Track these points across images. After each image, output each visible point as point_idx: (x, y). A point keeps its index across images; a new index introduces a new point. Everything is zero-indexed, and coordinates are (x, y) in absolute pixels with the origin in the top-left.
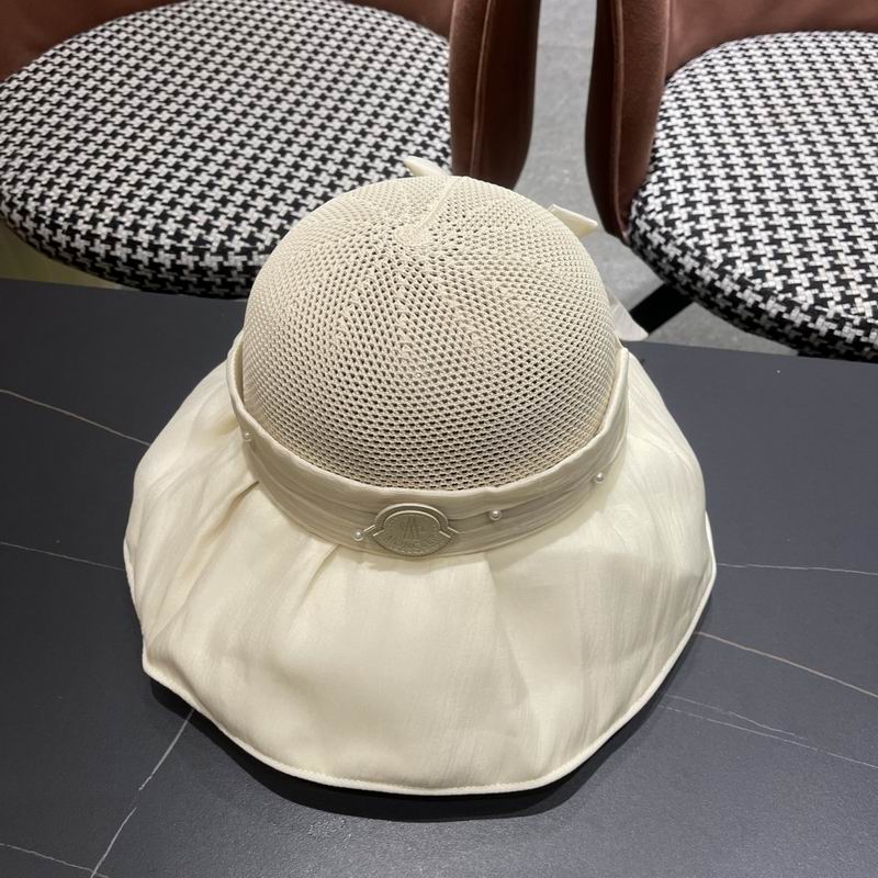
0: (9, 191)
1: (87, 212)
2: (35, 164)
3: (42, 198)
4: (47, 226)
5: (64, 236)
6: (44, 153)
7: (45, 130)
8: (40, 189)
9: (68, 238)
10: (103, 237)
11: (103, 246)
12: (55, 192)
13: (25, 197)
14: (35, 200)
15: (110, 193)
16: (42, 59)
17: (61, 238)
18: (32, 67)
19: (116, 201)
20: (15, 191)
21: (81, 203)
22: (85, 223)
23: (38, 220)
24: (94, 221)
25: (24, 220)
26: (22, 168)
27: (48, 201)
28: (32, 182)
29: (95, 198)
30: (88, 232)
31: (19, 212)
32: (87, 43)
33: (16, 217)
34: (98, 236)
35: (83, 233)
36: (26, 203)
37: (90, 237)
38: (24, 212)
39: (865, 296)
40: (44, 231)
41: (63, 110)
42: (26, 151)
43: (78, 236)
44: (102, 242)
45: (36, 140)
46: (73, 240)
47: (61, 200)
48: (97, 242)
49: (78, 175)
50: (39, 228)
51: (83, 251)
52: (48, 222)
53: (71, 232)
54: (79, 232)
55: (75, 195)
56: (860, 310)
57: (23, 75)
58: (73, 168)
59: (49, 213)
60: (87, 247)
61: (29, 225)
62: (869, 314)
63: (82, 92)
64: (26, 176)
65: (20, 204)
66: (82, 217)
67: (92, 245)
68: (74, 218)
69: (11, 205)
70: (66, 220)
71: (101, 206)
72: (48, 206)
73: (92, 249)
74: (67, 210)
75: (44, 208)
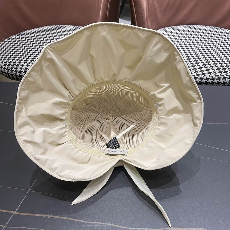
0: (1, 64)
1: (20, 67)
2: (7, 59)
3: (9, 65)
4: (10, 71)
5: (14, 72)
6: (9, 56)
7: (9, 52)
8: (8, 63)
9: (15, 73)
10: (23, 72)
11: (23, 74)
12: (12, 64)
13: (5, 65)
14: (7, 65)
15: (25, 63)
16: (7, 39)
17: (14, 73)
18: (5, 41)
19: (26, 64)
20: (3, 64)
21: (18, 65)
22: (19, 69)
23: (8, 70)
24: (21, 68)
25: (5, 70)
26: (4, 60)
27: (10, 65)
28: (6, 62)
29: (21, 64)
30: (20, 71)
31: (3, 69)
32: (17, 36)
33: (3, 70)
34: (22, 72)
35: (19, 71)
36: (5, 66)
37: (20, 72)
38: (5, 68)
39: (194, 72)
40: (10, 72)
41: (13, 48)
42: (5, 56)
43: (17, 72)
44: (23, 73)
45: (7, 54)
46: (16, 73)
47: (13, 65)
48: (22, 73)
49: (17, 60)
50: (8, 71)
51: (19, 75)
52: (10, 70)
53: (16, 71)
54: (18, 71)
55: (17, 64)
56: (194, 75)
57: (3, 42)
58: (16, 59)
59: (11, 68)
60: (20, 74)
61: (6, 71)
62: (196, 75)
63: (17, 45)
64: (5, 61)
65: (4, 67)
66: (19, 68)
67: (21, 74)
68: (17, 68)
69: (2, 67)
70: (15, 69)
71: (23, 65)
72: (10, 66)
73: (21, 75)
74: (15, 67)
75: (10, 67)
